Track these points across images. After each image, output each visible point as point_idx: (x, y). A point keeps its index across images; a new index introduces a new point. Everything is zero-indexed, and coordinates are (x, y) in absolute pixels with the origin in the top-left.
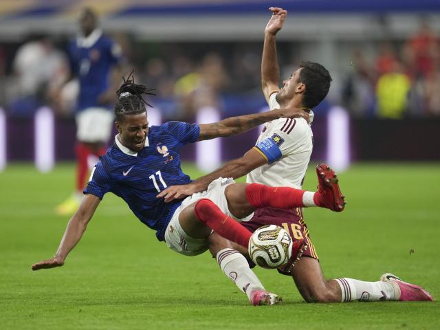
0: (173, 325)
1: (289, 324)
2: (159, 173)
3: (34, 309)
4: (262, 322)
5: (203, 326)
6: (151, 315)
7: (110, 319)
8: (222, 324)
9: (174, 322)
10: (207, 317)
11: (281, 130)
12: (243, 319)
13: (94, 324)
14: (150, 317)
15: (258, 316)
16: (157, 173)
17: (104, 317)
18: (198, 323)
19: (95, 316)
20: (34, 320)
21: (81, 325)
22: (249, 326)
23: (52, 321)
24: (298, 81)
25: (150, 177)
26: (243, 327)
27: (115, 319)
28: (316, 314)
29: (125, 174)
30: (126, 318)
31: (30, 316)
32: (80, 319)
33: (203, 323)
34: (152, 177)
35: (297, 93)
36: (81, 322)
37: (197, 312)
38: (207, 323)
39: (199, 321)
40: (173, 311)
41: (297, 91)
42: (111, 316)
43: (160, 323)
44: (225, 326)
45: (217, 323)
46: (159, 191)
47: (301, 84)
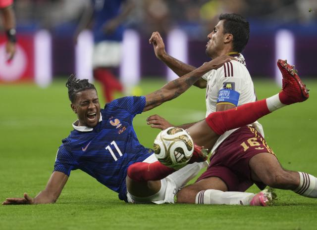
0: (199, 223)
1: (301, 222)
2: (113, 143)
3: (75, 209)
5: (225, 224)
6: (179, 214)
7: (143, 217)
8: (242, 222)
10: (228, 217)
11: (226, 76)
12: (261, 218)
13: (129, 221)
14: (178, 216)
16: (112, 144)
17: (137, 215)
18: (221, 221)
19: (129, 215)
20: (76, 218)
21: (117, 223)
22: (265, 224)
23: (91, 219)
24: (225, 33)
25: (106, 148)
26: (260, 225)
27: (147, 217)
29: (84, 150)
30: (157, 216)
31: (72, 214)
32: (116, 217)
33: (225, 221)
34: (108, 147)
35: (226, 43)
36: (117, 220)
37: (220, 211)
38: (228, 221)
39: (221, 219)
40: (198, 211)
41: (226, 41)
42: (144, 214)
43: (187, 221)
44: (245, 224)
45: (237, 222)
46: (116, 159)
47: (228, 35)
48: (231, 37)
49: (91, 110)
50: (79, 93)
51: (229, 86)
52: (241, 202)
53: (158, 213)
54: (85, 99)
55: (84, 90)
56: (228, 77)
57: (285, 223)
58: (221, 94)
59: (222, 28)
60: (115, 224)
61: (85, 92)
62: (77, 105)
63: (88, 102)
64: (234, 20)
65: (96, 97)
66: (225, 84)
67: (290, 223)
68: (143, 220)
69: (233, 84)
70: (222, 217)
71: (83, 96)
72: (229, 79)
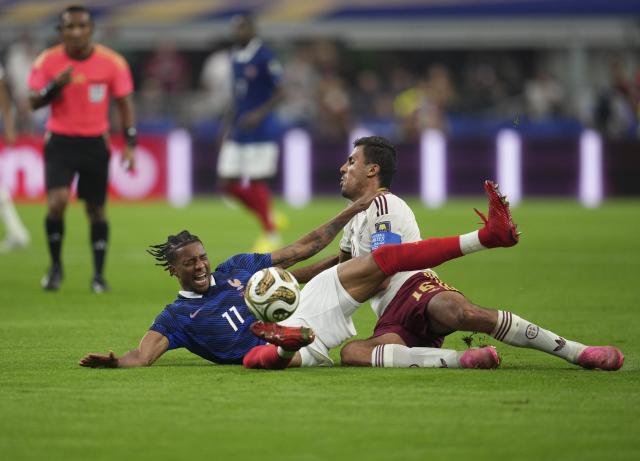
0: (390, 392)
1: (530, 391)
2: (233, 309)
4: (497, 389)
5: (426, 393)
7: (314, 384)
8: (449, 391)
9: (391, 388)
10: (432, 383)
11: (378, 215)
12: (475, 386)
13: (295, 390)
15: (493, 382)
16: (231, 310)
18: (420, 390)
20: (223, 385)
22: (481, 393)
23: (244, 387)
24: (367, 163)
25: (223, 316)
26: (474, 395)
27: (320, 384)
28: (563, 379)
29: (193, 317)
30: (333, 383)
33: (426, 390)
34: (226, 315)
35: (370, 177)
36: (280, 388)
38: (430, 390)
39: (421, 387)
41: (371, 174)
43: (374, 389)
44: (454, 394)
45: (442, 391)
46: (236, 329)
47: (372, 165)
48: (377, 169)
49: (200, 270)
50: (180, 249)
51: (383, 227)
52: (442, 360)
53: (334, 378)
54: (189, 256)
55: (185, 244)
56: (381, 216)
57: (508, 392)
58: (374, 240)
59: (362, 158)
60: (277, 394)
61: (187, 247)
62: (179, 266)
63: (194, 260)
64: (378, 145)
65: (203, 253)
66: (377, 225)
67: (514, 392)
68: (314, 388)
69: (387, 224)
70: (422, 384)
71: (186, 253)
72: (384, 218)
